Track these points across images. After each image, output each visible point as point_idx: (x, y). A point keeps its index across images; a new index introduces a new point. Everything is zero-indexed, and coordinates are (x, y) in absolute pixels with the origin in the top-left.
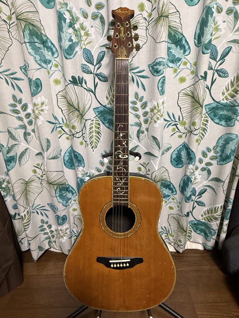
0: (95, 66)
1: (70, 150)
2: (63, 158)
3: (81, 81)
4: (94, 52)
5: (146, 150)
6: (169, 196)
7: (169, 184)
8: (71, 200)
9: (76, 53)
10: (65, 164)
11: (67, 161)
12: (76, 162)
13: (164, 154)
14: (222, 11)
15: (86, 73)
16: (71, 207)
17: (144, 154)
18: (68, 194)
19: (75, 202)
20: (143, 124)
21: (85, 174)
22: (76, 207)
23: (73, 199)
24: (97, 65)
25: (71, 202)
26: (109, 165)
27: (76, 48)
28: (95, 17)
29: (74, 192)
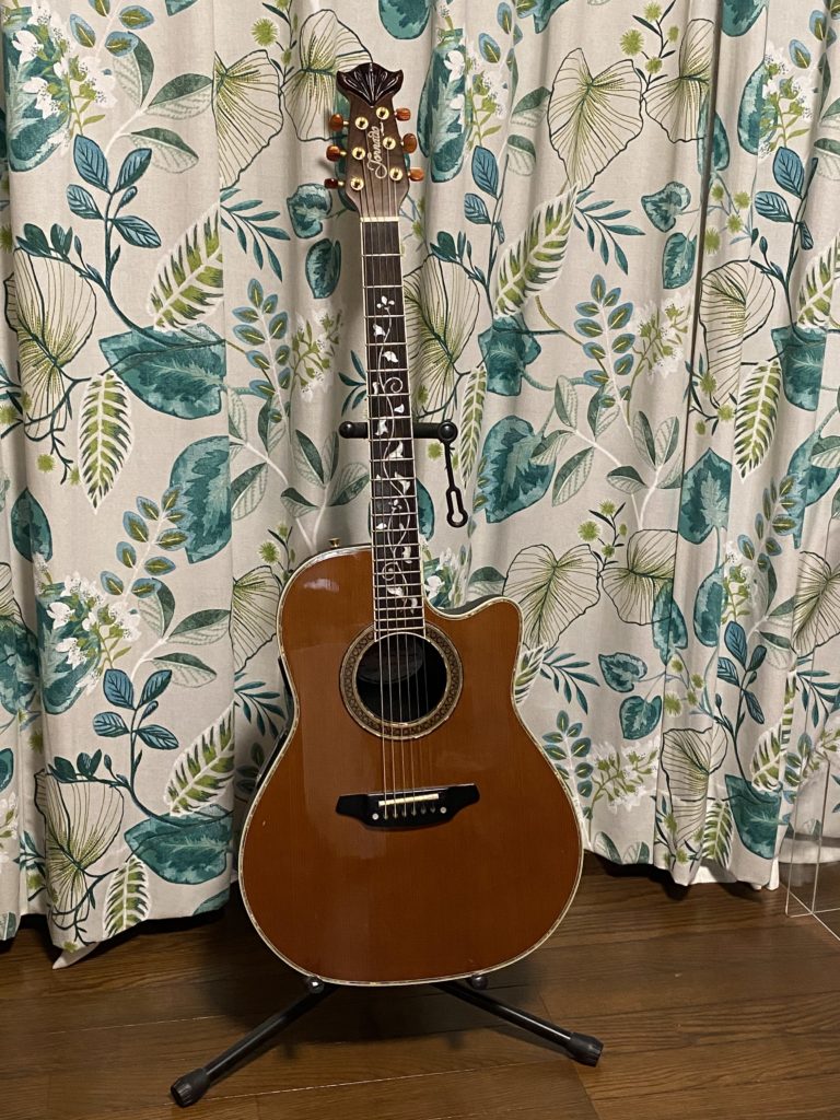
0: (112, 194)
3: (62, 243)
4: (111, 148)
9: (51, 150)
14: (498, 57)
15: (80, 215)
17: (281, 496)
20: (279, 390)
24: (119, 189)
27: (54, 134)
28: (117, 45)
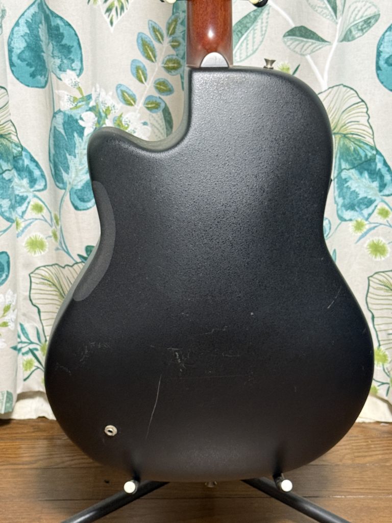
1: (34, 15)
2: (9, 45)
5: (291, 21)
6: (369, 202)
7: (369, 154)
8: (25, 205)
10: (12, 64)
11: (19, 57)
12: (56, 53)
13: (354, 38)
16: (23, 231)
17: (284, 36)
18: (16, 180)
19: (39, 216)
21: (83, 99)
22: (42, 236)
23: (32, 203)
25: (24, 213)
26: (165, 75)
29: (37, 173)
